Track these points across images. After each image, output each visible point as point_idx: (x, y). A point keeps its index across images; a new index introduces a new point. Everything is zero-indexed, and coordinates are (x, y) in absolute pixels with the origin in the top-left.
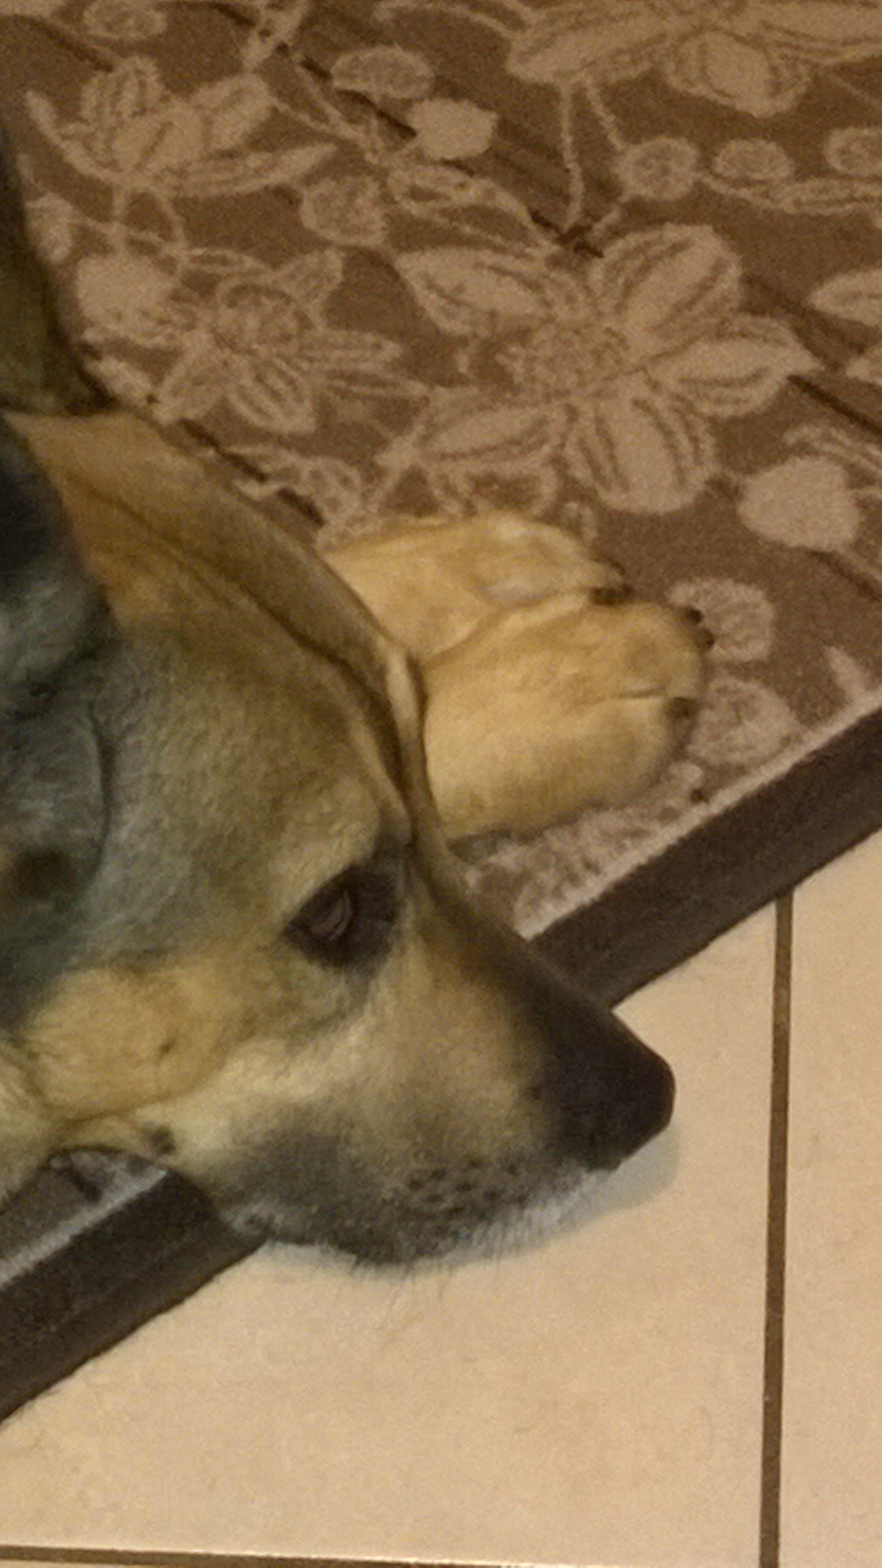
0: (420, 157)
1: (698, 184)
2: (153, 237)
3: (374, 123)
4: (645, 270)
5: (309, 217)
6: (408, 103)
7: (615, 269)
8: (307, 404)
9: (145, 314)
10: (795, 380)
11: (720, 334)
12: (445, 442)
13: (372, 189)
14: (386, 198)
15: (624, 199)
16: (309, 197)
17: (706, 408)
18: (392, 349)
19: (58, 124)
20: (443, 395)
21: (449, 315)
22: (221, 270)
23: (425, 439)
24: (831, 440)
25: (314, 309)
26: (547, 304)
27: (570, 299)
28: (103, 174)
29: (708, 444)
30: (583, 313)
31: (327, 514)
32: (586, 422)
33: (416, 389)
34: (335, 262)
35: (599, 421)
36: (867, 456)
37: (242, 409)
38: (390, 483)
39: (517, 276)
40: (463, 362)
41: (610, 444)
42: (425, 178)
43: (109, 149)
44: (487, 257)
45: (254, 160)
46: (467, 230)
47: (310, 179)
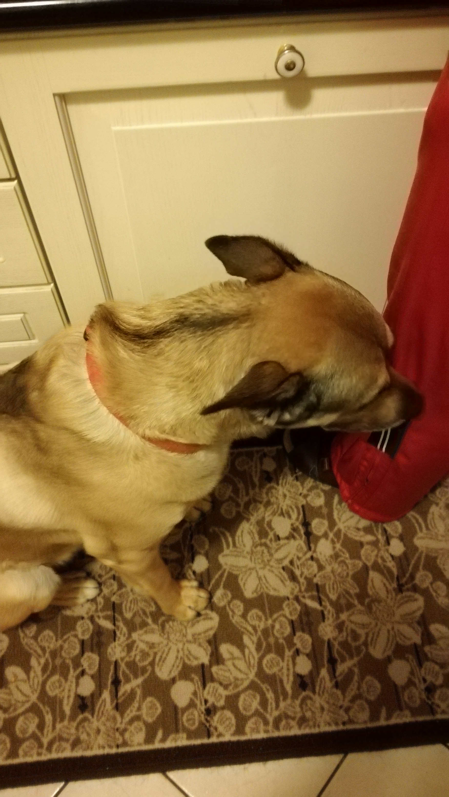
0: (387, 550)
1: (428, 588)
2: (336, 540)
3: (385, 537)
4: (406, 602)
5: (363, 552)
6: (393, 537)
7: (403, 598)
8: (337, 594)
9: (325, 556)
10: (415, 645)
11: (410, 625)
12: (353, 618)
13: (376, 552)
14: (377, 556)
15: (414, 582)
16: (366, 547)
17: (398, 639)
18: (357, 590)
19: (337, 505)
20: (359, 607)
21: (371, 590)
22: (342, 554)
23: (350, 615)
24: (412, 661)
25: (351, 573)
26: (388, 597)
27: (392, 599)
28: (337, 520)
29: (393, 647)
30: (392, 604)
31: (326, 620)
32: (377, 629)
33: (356, 602)
34: (361, 564)
35: (380, 630)
36: (416, 669)
37: (327, 587)
38: (339, 621)
39: (387, 588)
40: (367, 601)
41: (378, 636)
42: (386, 556)
43: (341, 516)
44: (385, 580)
45: (362, 533)
46: (385, 572)
47: (368, 543)
